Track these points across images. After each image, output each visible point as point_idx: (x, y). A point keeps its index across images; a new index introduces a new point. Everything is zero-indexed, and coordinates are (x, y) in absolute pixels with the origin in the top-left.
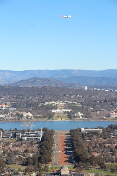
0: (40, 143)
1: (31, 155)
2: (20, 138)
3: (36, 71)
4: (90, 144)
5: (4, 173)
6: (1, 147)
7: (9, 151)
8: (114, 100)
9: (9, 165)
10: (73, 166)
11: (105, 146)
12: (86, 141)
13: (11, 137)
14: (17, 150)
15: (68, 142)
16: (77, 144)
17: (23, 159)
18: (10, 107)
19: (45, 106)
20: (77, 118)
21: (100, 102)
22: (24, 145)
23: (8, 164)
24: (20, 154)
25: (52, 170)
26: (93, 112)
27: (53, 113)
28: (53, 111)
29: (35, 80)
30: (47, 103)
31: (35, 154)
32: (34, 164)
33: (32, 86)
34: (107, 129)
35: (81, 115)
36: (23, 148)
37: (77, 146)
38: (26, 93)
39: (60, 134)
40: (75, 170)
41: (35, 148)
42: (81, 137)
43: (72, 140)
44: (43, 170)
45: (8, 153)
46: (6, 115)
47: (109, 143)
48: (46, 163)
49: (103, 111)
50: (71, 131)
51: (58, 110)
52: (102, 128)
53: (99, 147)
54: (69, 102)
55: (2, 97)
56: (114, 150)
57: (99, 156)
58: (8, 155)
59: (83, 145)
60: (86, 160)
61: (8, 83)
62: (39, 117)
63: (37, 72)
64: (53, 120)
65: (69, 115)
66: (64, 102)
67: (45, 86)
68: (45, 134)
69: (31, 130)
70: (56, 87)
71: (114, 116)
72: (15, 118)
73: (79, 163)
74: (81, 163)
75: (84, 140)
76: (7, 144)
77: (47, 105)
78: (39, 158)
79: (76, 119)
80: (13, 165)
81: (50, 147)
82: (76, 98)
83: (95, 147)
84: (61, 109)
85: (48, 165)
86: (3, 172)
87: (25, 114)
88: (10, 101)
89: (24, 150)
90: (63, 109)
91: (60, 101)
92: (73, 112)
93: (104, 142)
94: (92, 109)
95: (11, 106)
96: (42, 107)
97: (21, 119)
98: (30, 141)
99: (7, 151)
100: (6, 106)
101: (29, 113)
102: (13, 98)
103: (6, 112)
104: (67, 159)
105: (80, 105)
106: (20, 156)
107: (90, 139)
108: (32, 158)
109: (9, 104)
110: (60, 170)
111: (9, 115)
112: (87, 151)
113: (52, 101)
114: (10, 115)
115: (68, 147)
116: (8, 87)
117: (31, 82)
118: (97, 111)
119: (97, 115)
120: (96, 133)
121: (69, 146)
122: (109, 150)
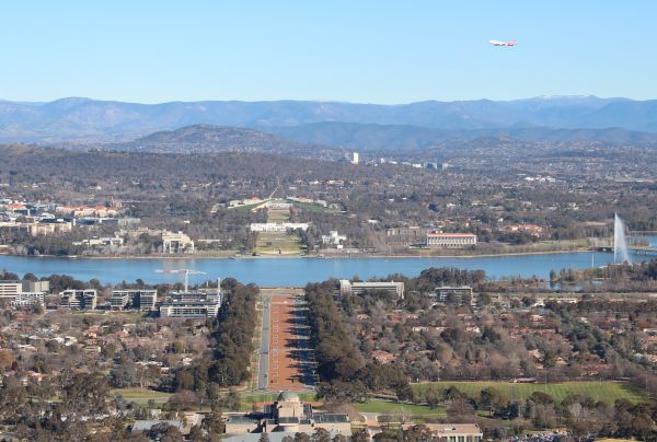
0: (215, 324)
1: (187, 361)
2: (154, 308)
3: (202, 103)
4: (366, 326)
5: (105, 413)
6: (95, 335)
7: (119, 348)
8: (438, 196)
9: (118, 390)
10: (315, 393)
11: (411, 333)
12: (352, 319)
13: (127, 307)
14: (142, 344)
15: (300, 322)
16: (326, 327)
17: (163, 372)
18: (122, 216)
19: (231, 211)
20: (329, 250)
21: (399, 200)
22: (165, 329)
23: (115, 386)
24: (153, 356)
25: (251, 405)
26: (377, 230)
27: (255, 234)
28: (255, 227)
29: (197, 132)
30: (235, 204)
31: (200, 356)
32: (194, 388)
33: (188, 152)
34: (417, 281)
35: (341, 241)
36: (161, 340)
37: (326, 334)
38: (171, 173)
39: (275, 299)
40: (320, 403)
41: (199, 339)
42: (338, 306)
43: (313, 314)
44: (224, 405)
45: (117, 354)
46: (108, 239)
47: (424, 325)
48: (232, 382)
49: (407, 226)
50: (310, 289)
51: (270, 226)
52: (402, 279)
53: (393, 335)
54: (303, 200)
55: (95, 185)
56: (437, 342)
57: (393, 362)
58: (117, 361)
59: (346, 331)
60: (355, 375)
61: (113, 141)
62: (211, 246)
63: (203, 109)
64: (254, 255)
65: (305, 242)
66: (290, 201)
67: (231, 150)
68: (228, 296)
69: (186, 285)
70: (264, 156)
71: (441, 242)
72: (138, 249)
73: (331, 384)
74: (337, 382)
75: (350, 315)
76: (113, 327)
77: (236, 210)
78: (213, 370)
79: (323, 250)
80: (131, 389)
81: (246, 336)
82: (323, 189)
83: (381, 335)
84: (279, 222)
85: (238, 389)
86: (101, 410)
87: (169, 237)
88: (121, 197)
89: (165, 344)
90: (286, 221)
91: (274, 196)
92: (315, 231)
93: (408, 320)
94: (374, 222)
95: (123, 212)
96: (221, 215)
97: (157, 251)
98: (184, 320)
99: (112, 346)
100: (110, 211)
101: (180, 232)
102: (132, 186)
103: (109, 228)
104: (295, 372)
105: (337, 209)
106: (155, 363)
107: (368, 312)
108: (188, 369)
109: (119, 204)
110: (276, 403)
111: (117, 238)
112: (357, 347)
113: (250, 197)
114: (122, 241)
115: (298, 337)
116: (115, 152)
117: (187, 139)
118: (387, 227)
119: (388, 240)
120: (383, 294)
121: (302, 332)
122: (424, 344)
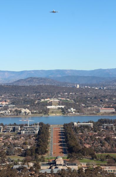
0: (37, 136)
1: (29, 147)
2: (19, 132)
4: (82, 136)
5: (5, 163)
6: (2, 140)
7: (9, 144)
8: (103, 97)
9: (9, 156)
10: (67, 157)
11: (95, 139)
12: (78, 134)
13: (11, 131)
14: (16, 142)
15: (62, 135)
16: (70, 137)
17: (22, 151)
18: (10, 104)
19: (41, 102)
20: (70, 114)
21: (91, 98)
22: (22, 138)
24: (19, 146)
25: (48, 160)
26: (85, 107)
27: (49, 109)
28: (49, 107)
29: (31, 79)
30: (43, 100)
31: (33, 146)
32: (31, 155)
33: (29, 85)
34: (97, 123)
35: (74, 111)
37: (70, 139)
38: (24, 91)
39: (55, 128)
40: (68, 160)
41: (32, 140)
42: (73, 130)
43: (66, 133)
44: (40, 160)
45: (8, 145)
46: (5, 111)
47: (99, 136)
48: (42, 154)
49: (94, 106)
50: (65, 125)
51: (53, 107)
52: (92, 122)
53: (90, 139)
54: (63, 99)
55: (2, 95)
56: (103, 141)
57: (90, 147)
58: (9, 147)
59: (76, 138)
60: (79, 151)
61: (7, 82)
62: (36, 113)
63: (33, 72)
64: (48, 115)
65: (63, 111)
66: (59, 99)
67: (41, 84)
68: (41, 127)
69: (29, 124)
70: (51, 86)
71: (105, 111)
72: (14, 114)
73: (72, 154)
74: (74, 154)
75: (77, 133)
76: (7, 137)
77: (43, 102)
78: (37, 150)
79: (69, 114)
80: (12, 156)
81: (46, 139)
82: (69, 96)
83: (86, 139)
84: (55, 105)
85: (44, 156)
86: (4, 162)
87: (23, 110)
88: (9, 99)
89: (22, 142)
90: (58, 105)
91: (54, 98)
92: (66, 108)
93: (94, 134)
94: (84, 105)
95: (10, 103)
96: (38, 103)
97: (20, 114)
98: (28, 135)
99: (7, 143)
100: (6, 103)
101: (27, 109)
102: (12, 95)
103: (6, 108)
104: (61, 150)
105: (73, 101)
106: (19, 148)
107: (82, 132)
108: (29, 150)
109: (9, 101)
110: (55, 160)
111: (8, 111)
112: (79, 143)
113: (47, 98)
114: (10, 112)
115: (62, 140)
116: (8, 85)
117: (28, 81)
118: (88, 107)
119: (88, 110)
120: (87, 127)
121: (63, 138)
122: (99, 142)
